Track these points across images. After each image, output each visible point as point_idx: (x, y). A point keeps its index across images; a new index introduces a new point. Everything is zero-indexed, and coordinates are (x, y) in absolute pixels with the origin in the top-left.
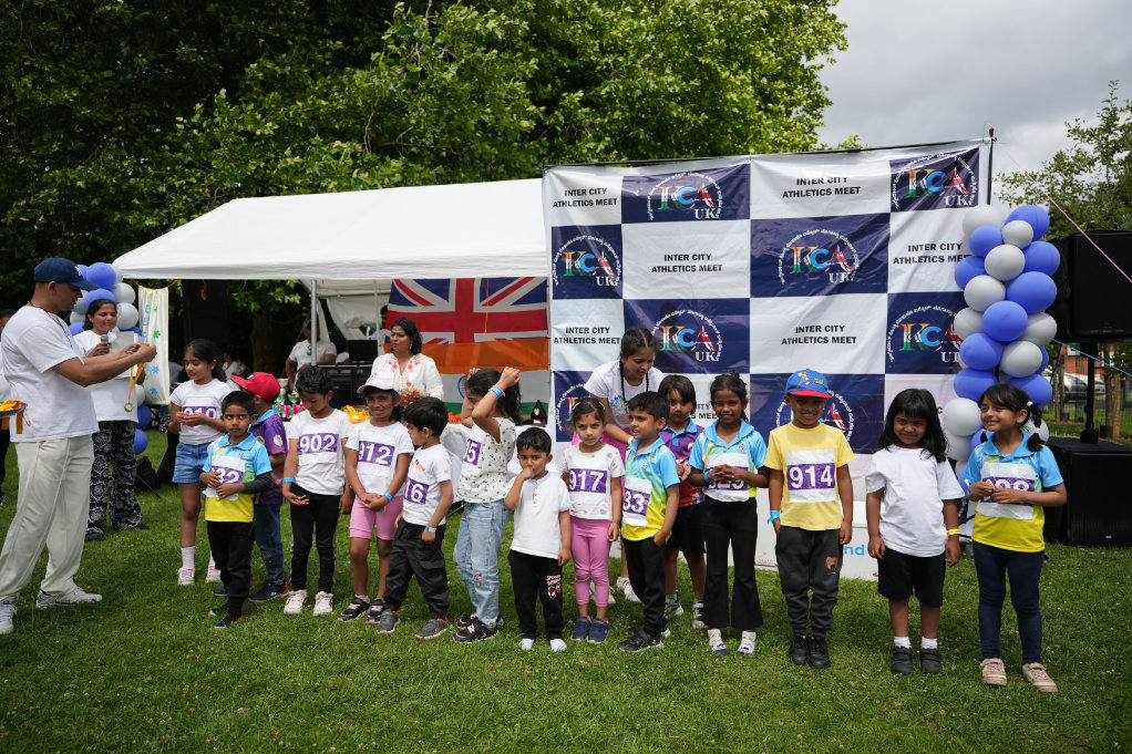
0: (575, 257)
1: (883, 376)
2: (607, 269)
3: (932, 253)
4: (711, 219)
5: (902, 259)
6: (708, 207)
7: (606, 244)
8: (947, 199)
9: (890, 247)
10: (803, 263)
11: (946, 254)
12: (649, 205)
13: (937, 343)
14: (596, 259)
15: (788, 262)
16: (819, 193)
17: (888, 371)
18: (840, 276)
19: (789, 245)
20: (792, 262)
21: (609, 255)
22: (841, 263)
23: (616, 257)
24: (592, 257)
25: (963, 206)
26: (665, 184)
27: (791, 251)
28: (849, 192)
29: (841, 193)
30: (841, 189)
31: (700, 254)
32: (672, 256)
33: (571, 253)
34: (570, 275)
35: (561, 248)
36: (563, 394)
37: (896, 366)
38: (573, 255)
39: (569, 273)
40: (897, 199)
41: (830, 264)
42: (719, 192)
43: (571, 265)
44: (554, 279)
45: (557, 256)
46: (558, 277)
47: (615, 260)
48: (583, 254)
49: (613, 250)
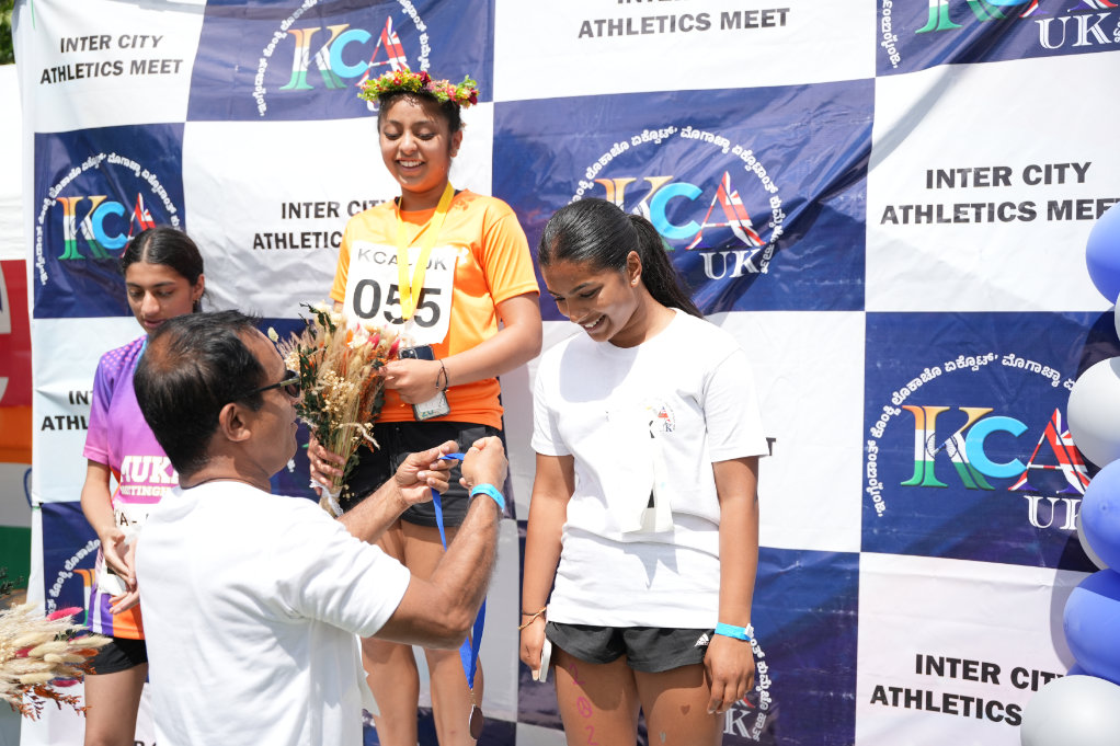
0: (82, 211)
1: (854, 557)
3: (995, 195)
5: (906, 209)
7: (146, 174)
8: (1044, 25)
9: (874, 177)
11: (1041, 195)
12: (260, 77)
13: (1014, 467)
14: (127, 215)
16: (677, 23)
17: (869, 545)
18: (732, 260)
19: (592, 172)
21: (155, 205)
22: (734, 225)
23: (171, 209)
24: (116, 208)
25: (1094, 47)
27: (599, 191)
28: (759, 22)
29: (738, 26)
30: (737, 14)
31: (368, 201)
32: (299, 205)
33: (74, 200)
34: (73, 257)
35: (54, 186)
36: (67, 562)
37: (894, 530)
38: (79, 204)
39: (70, 252)
40: (895, 39)
41: (705, 228)
42: (424, 38)
43: (74, 232)
44: (38, 265)
45: (45, 208)
46: (46, 260)
47: (169, 215)
48: (100, 204)
49: (164, 191)
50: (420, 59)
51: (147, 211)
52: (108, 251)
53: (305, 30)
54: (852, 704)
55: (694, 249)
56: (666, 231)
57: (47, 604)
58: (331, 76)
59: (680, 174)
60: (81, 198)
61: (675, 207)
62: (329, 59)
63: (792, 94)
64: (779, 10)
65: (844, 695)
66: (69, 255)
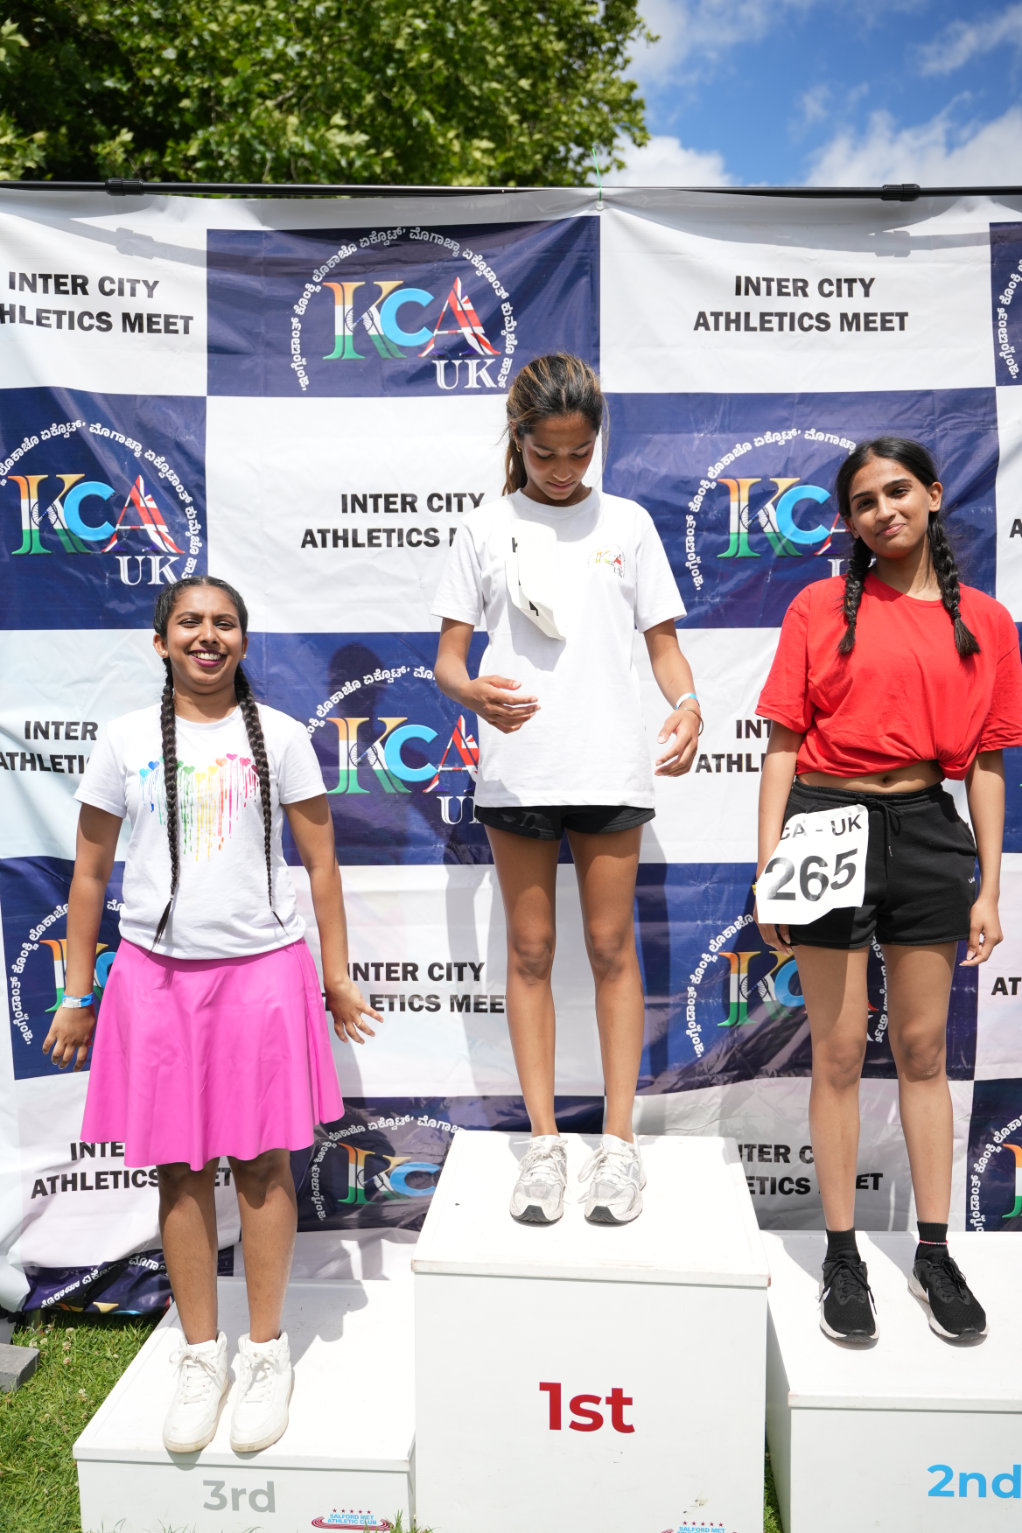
0: (49, 493)
2: (156, 532)
4: (482, 390)
6: (470, 353)
7: (150, 455)
9: (1003, 484)
10: (755, 528)
12: (296, 343)
14: (119, 500)
15: (714, 523)
16: (797, 322)
20: (722, 525)
21: (161, 490)
23: (188, 499)
24: (104, 491)
26: (342, 272)
27: (722, 491)
28: (878, 324)
29: (858, 329)
30: (856, 316)
31: (452, 492)
32: (365, 495)
33: (34, 479)
34: (32, 552)
35: (3, 461)
36: (32, 931)
37: (1014, 830)
38: (42, 484)
39: (30, 545)
40: (1013, 350)
41: (834, 534)
42: (506, 308)
43: (37, 519)
47: (183, 505)
48: (77, 484)
49: (175, 476)
50: (503, 333)
51: (149, 496)
52: (85, 543)
53: (344, 284)
54: (974, 997)
55: (822, 555)
56: (792, 535)
57: (9, 983)
58: (384, 343)
59: (806, 474)
61: (803, 509)
62: (380, 322)
63: (915, 399)
64: (898, 314)
65: (966, 989)
66: (28, 549)
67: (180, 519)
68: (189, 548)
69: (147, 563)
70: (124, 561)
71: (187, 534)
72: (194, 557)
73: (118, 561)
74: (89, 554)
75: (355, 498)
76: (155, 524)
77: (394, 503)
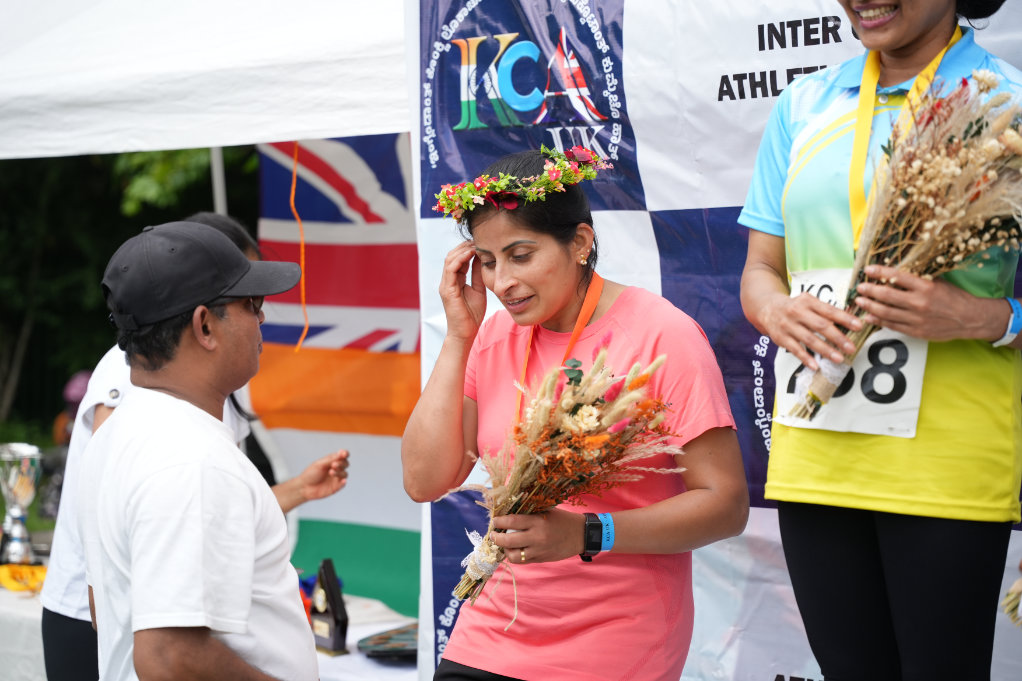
14: (544, 59)
32: (782, 24)
33: (475, 42)
34: (470, 127)
35: (447, 22)
38: (482, 47)
39: (469, 120)
43: (474, 88)
44: (426, 139)
45: (436, 55)
46: (436, 132)
47: (598, 56)
48: (511, 43)
49: (595, 21)
51: (572, 52)
60: (484, 38)
66: (466, 123)
67: (597, 76)
68: (611, 111)
69: (576, 133)
70: (555, 132)
71: (606, 93)
72: (618, 121)
73: (550, 134)
74: (521, 127)
75: (771, 27)
76: (577, 86)
77: (816, 31)
